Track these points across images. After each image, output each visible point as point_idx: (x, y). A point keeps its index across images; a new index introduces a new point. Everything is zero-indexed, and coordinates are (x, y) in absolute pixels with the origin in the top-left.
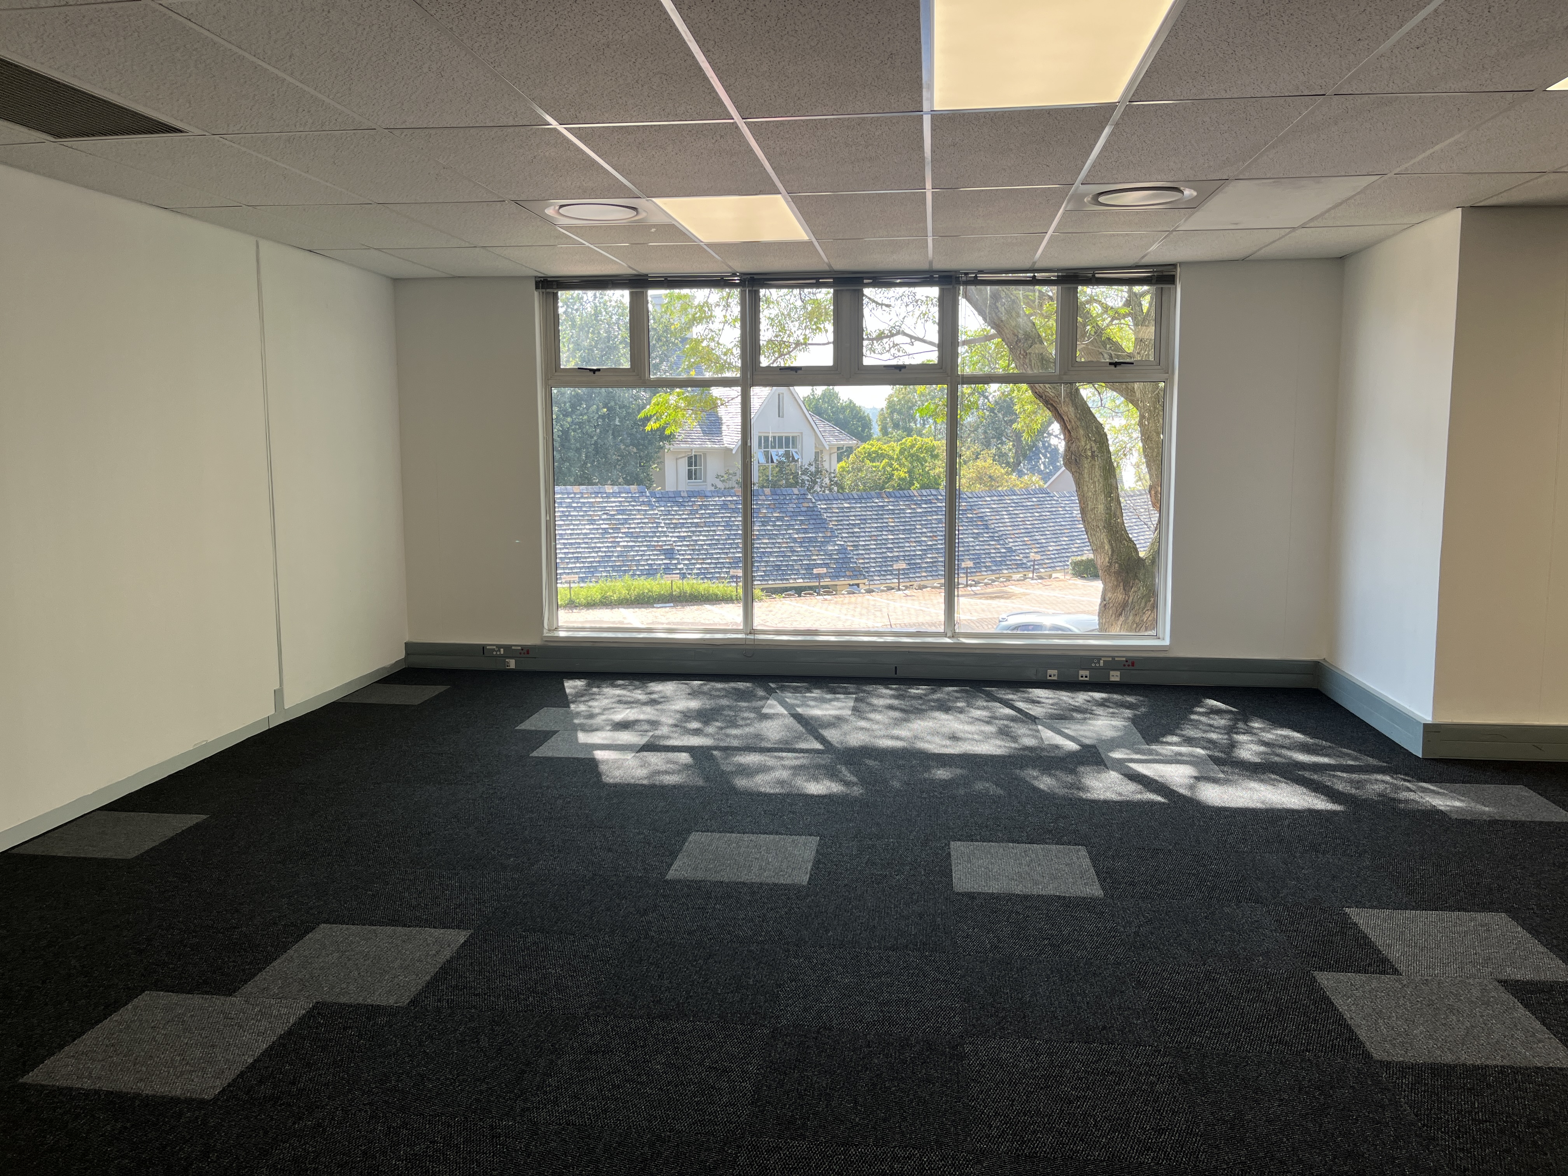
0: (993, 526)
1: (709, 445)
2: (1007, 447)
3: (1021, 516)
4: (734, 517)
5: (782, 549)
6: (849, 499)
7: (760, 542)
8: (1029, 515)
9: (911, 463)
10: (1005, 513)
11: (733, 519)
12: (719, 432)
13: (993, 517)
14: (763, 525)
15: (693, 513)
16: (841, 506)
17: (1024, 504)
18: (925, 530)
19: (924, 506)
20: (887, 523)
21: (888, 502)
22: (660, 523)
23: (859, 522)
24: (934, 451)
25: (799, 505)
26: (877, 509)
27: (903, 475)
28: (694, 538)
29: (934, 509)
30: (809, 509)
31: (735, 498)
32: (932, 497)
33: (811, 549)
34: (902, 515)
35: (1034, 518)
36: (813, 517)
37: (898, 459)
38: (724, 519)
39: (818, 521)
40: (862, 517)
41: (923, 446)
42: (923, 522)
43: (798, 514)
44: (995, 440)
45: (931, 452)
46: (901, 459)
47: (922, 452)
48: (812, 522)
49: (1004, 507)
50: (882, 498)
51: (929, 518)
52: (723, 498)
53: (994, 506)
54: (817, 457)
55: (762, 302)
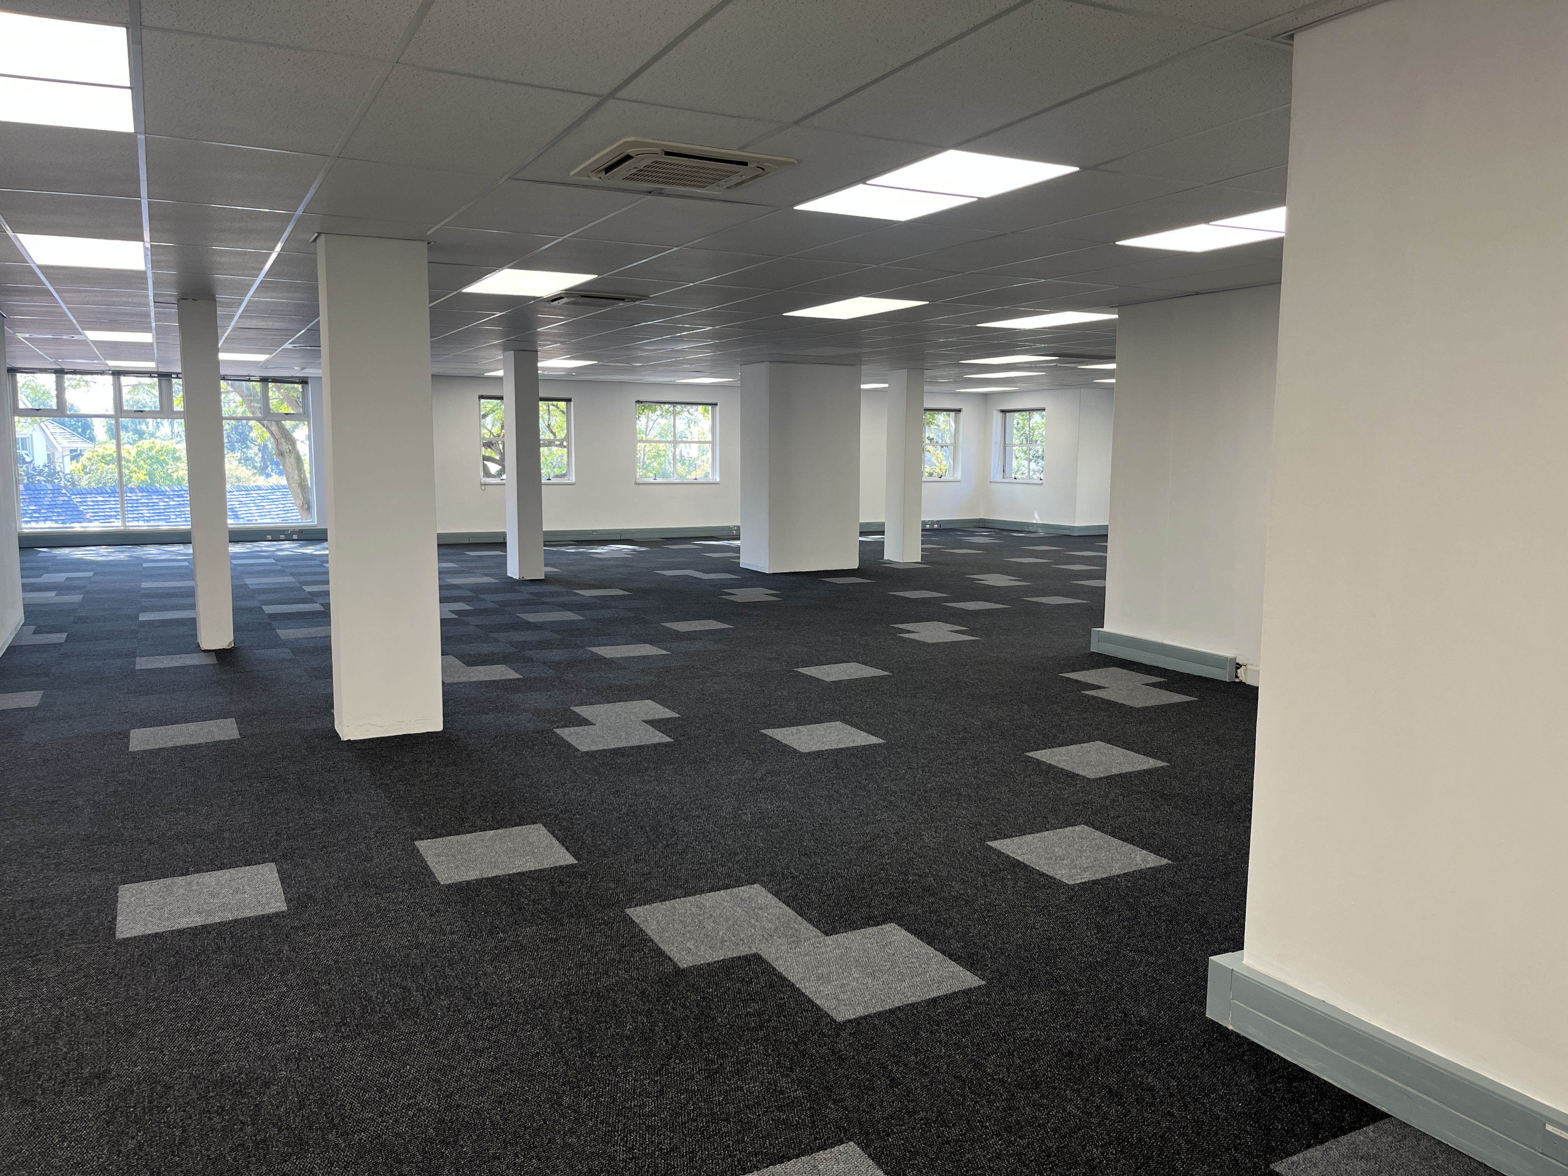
0: (242, 516)
2: (253, 451)
6: (102, 493)
8: (275, 506)
9: (151, 465)
10: (253, 505)
16: (95, 499)
17: (270, 497)
18: (179, 520)
19: (176, 499)
20: (142, 514)
23: (115, 514)
24: (175, 453)
25: (55, 499)
26: (131, 502)
27: (143, 477)
32: (183, 492)
34: (156, 507)
36: (69, 509)
37: (135, 461)
39: (75, 513)
41: (162, 448)
42: (177, 513)
43: (54, 506)
44: (240, 444)
45: (170, 453)
46: (139, 462)
47: (162, 455)
50: (136, 492)
51: (183, 509)
53: (241, 499)
54: (50, 458)
55: (123, 384)
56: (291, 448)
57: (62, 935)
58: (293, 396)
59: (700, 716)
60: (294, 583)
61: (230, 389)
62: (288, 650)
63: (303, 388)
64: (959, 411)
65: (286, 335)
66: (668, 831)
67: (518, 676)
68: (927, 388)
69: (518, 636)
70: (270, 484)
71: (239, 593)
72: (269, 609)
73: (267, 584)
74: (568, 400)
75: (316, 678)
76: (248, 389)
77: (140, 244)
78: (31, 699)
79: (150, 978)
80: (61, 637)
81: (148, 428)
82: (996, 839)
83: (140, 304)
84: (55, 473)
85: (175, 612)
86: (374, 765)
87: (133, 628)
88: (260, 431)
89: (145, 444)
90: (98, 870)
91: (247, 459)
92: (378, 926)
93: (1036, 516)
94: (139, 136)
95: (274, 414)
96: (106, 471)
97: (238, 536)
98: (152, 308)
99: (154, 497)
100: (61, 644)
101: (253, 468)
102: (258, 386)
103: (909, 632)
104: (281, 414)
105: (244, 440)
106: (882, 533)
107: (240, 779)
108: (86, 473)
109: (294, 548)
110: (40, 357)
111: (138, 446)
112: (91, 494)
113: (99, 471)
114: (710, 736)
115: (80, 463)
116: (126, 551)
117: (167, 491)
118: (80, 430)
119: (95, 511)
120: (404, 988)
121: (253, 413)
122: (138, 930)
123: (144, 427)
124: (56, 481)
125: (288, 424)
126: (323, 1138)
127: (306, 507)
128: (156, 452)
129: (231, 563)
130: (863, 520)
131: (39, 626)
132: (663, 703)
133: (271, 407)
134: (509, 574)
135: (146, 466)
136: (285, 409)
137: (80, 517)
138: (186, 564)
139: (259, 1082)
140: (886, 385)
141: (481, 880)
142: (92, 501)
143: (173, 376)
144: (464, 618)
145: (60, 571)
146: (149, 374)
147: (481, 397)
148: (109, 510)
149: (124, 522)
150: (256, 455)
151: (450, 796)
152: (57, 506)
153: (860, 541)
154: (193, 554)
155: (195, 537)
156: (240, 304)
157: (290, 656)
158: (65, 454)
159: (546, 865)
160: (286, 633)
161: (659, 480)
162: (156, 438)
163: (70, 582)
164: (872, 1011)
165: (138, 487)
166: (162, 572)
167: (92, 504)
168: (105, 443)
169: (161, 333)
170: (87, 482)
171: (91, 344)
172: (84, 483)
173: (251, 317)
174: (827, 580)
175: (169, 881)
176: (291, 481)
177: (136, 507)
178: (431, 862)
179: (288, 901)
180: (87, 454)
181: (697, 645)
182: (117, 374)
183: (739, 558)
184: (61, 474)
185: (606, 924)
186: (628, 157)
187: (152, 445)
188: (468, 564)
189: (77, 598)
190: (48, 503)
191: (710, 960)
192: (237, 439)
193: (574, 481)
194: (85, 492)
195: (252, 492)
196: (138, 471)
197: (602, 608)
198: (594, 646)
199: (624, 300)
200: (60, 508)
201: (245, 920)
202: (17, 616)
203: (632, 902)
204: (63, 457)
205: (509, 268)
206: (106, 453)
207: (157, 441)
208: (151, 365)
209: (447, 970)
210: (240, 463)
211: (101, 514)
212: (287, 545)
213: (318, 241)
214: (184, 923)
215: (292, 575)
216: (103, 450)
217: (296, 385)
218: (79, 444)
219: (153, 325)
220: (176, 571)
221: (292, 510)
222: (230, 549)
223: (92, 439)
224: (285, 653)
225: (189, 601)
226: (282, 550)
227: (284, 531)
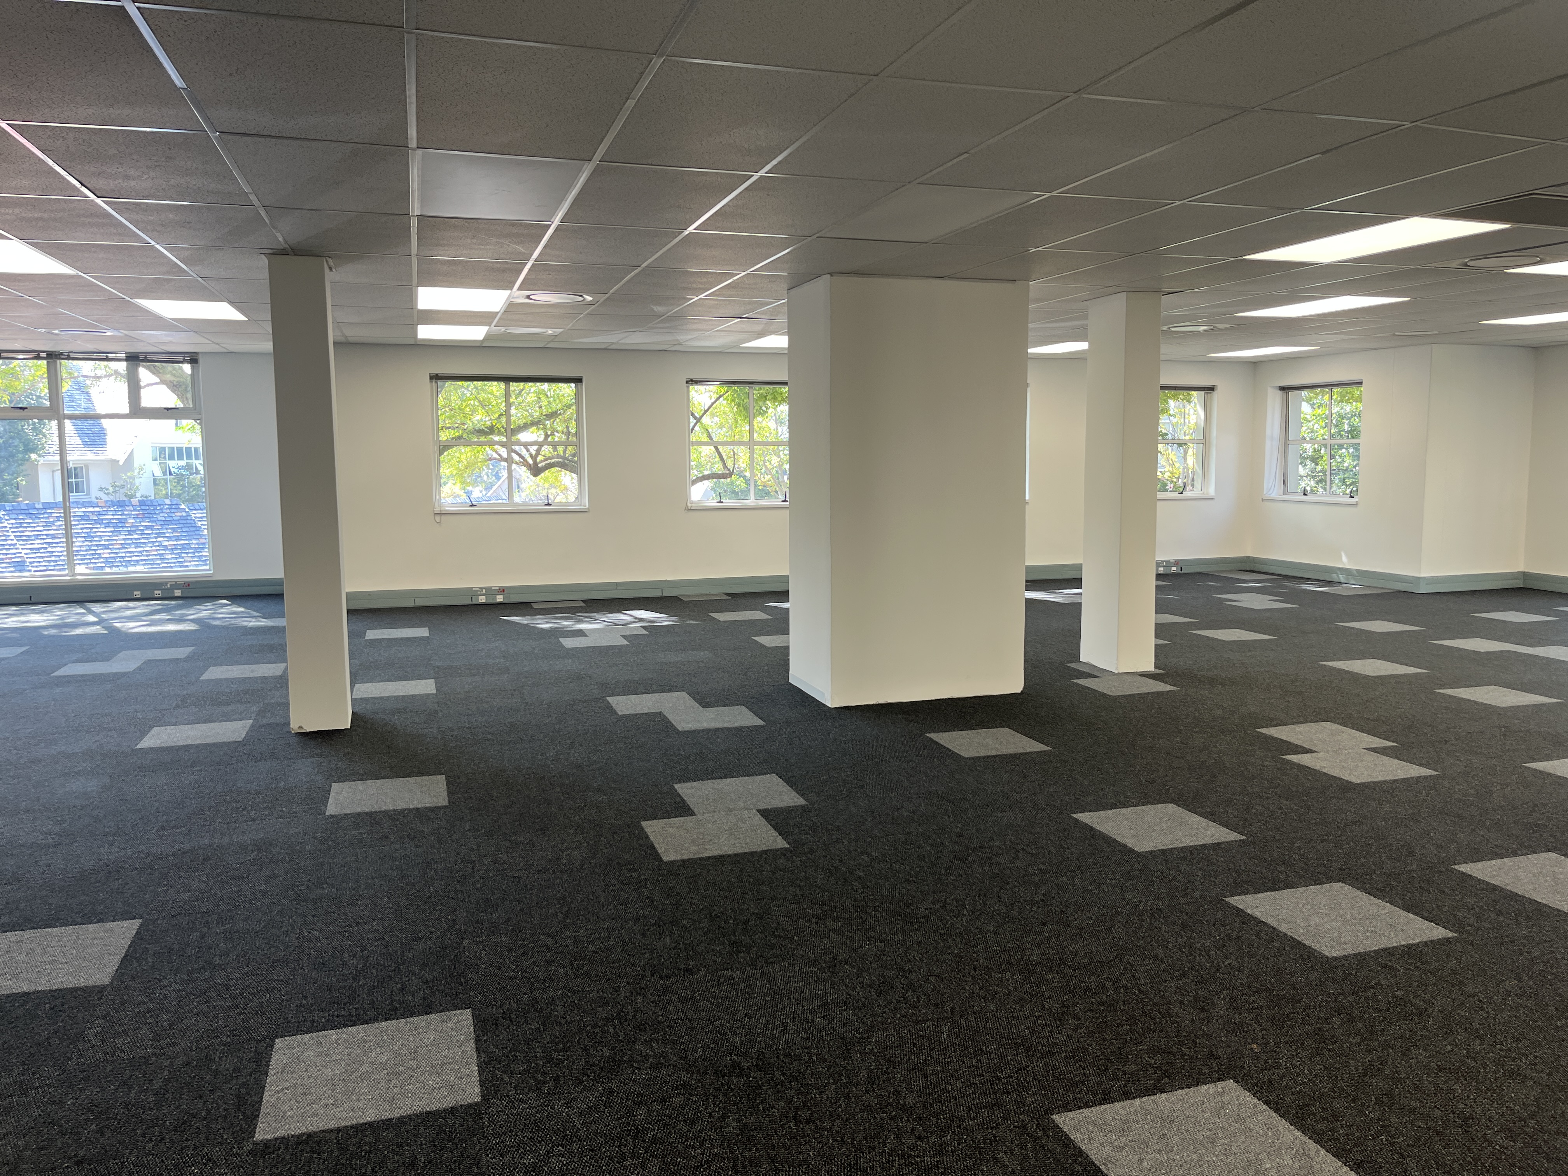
1: (90, 456)
4: (97, 528)
5: (151, 557)
7: (126, 550)
11: (94, 530)
12: (103, 444)
14: (130, 534)
15: (49, 524)
22: (9, 536)
25: (171, 515)
28: (50, 549)
30: (182, 518)
31: (97, 509)
33: (183, 555)
38: (85, 530)
48: (184, 529)
52: (83, 509)
58: (178, 381)
63: (192, 368)
64: (1212, 389)
74: (578, 380)
93: (1344, 559)
130: (1032, 561)
136: (167, 401)
147: (439, 377)
153: (1029, 601)
161: (728, 503)
193: (586, 509)
227: (162, 584)
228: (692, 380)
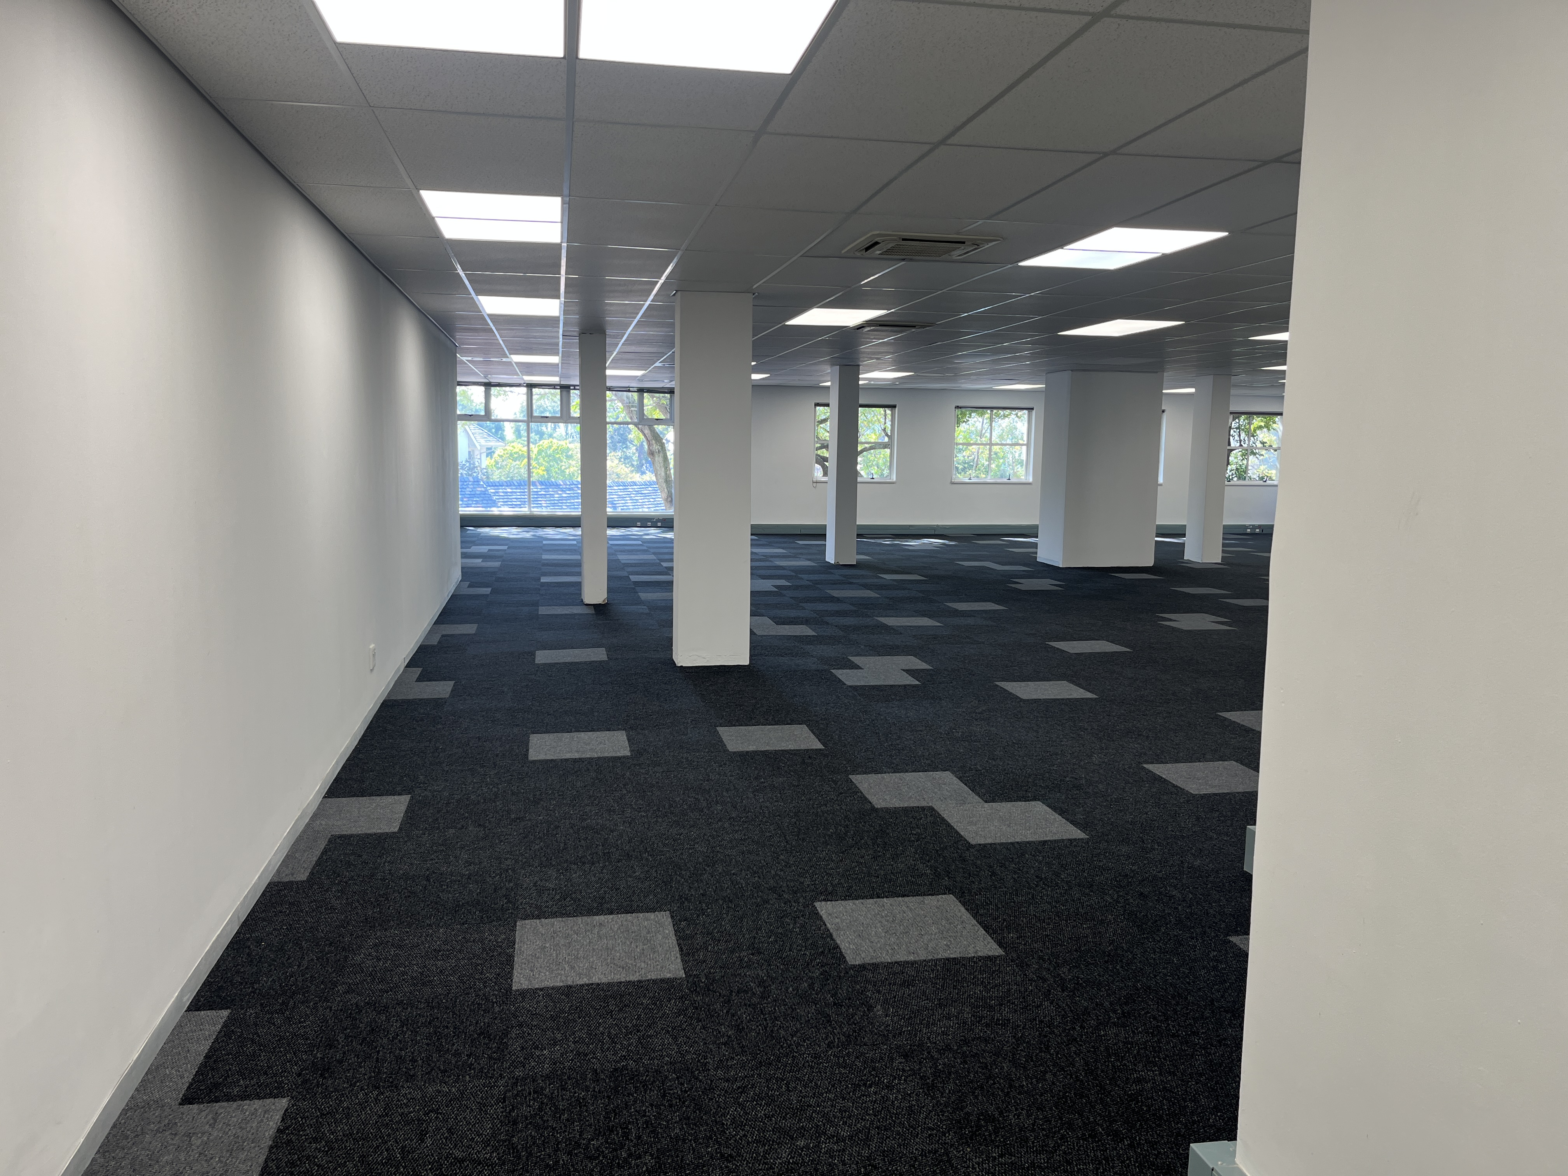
0: (619, 506)
2: (631, 451)
3: (640, 501)
6: (511, 485)
8: (646, 500)
9: (549, 462)
13: (620, 502)
16: (505, 491)
17: (643, 492)
18: (571, 508)
19: (570, 492)
20: (540, 501)
21: (540, 489)
23: (520, 503)
24: (568, 452)
25: (474, 490)
27: (541, 473)
29: (575, 495)
30: (482, 493)
32: (573, 486)
34: (552, 499)
35: (650, 503)
36: (486, 497)
39: (489, 502)
40: (522, 500)
41: (558, 447)
42: (568, 504)
43: (473, 496)
44: (621, 444)
45: (566, 452)
47: (558, 453)
48: (484, 502)
49: (628, 494)
51: (572, 501)
53: (620, 493)
54: (471, 455)
55: (534, 393)
56: (660, 449)
57: (497, 755)
58: (663, 404)
59: (950, 669)
60: (655, 560)
61: (614, 397)
62: (645, 607)
63: (671, 397)
65: (656, 357)
66: (895, 737)
67: (814, 634)
68: (1233, 391)
69: (821, 607)
70: (644, 480)
71: (613, 565)
72: (634, 578)
73: (634, 560)
74: (893, 407)
75: (664, 627)
76: (628, 397)
77: (558, 301)
78: (470, 629)
79: (548, 779)
80: (487, 591)
81: (547, 429)
82: (1152, 763)
83: (553, 337)
84: (474, 467)
85: (566, 577)
86: (696, 682)
87: (537, 587)
88: (637, 433)
89: (545, 443)
90: (517, 725)
91: (626, 458)
92: (686, 768)
94: (563, 244)
95: (648, 419)
96: (514, 466)
97: (616, 522)
98: (561, 339)
99: (551, 490)
100: (487, 595)
101: (630, 466)
102: (635, 395)
103: (1171, 620)
104: (652, 419)
105: (624, 440)
106: (1184, 535)
107: (606, 684)
108: (498, 468)
109: (658, 533)
110: (476, 374)
111: (539, 446)
112: (502, 486)
113: (508, 467)
114: (951, 683)
115: (493, 459)
116: (530, 531)
117: (561, 485)
118: (494, 430)
119: (505, 500)
120: (696, 799)
121: (631, 418)
122: (542, 757)
123: (544, 428)
124: (475, 474)
125: (659, 428)
126: (640, 855)
127: (669, 500)
128: (553, 451)
129: (608, 543)
130: (1160, 522)
131: (472, 582)
132: (922, 659)
133: (646, 413)
134: (827, 560)
135: (544, 463)
136: (658, 415)
137: (494, 504)
138: (575, 542)
139: (608, 829)
140: (1192, 390)
141: (756, 752)
142: (503, 492)
143: (571, 388)
144: (782, 592)
145: (484, 545)
146: (553, 386)
147: (817, 405)
148: (515, 500)
149: (530, 507)
150: (634, 454)
151: (746, 704)
152: (476, 496)
153: (1156, 541)
154: (582, 535)
155: (583, 522)
156: (623, 336)
157: (647, 611)
158: (482, 451)
159: (803, 747)
160: (643, 596)
161: (973, 480)
162: (553, 438)
163: (491, 553)
164: (998, 841)
165: (538, 481)
166: (557, 548)
167: (503, 494)
168: (513, 442)
169: (565, 357)
170: (498, 476)
171: (514, 365)
172: (496, 477)
173: (630, 344)
174: (1116, 575)
175: (560, 735)
176: (659, 477)
177: (536, 498)
178: (725, 738)
179: (631, 751)
180: (499, 452)
181: (970, 621)
182: (531, 386)
183: (1036, 553)
184: (479, 468)
185: (834, 781)
186: (877, 243)
187: (550, 444)
188: (795, 551)
189: (497, 564)
190: (469, 493)
191: (897, 806)
192: (619, 439)
193: (895, 480)
194: (498, 484)
195: (629, 487)
196: (538, 467)
197: (898, 589)
198: (882, 616)
199: (915, 327)
200: (478, 497)
201: (605, 758)
202: (457, 575)
203: (854, 772)
204: (481, 454)
205: (818, 308)
206: (515, 450)
207: (555, 441)
208: (555, 379)
209: (724, 793)
210: (620, 461)
211: (509, 503)
212: (653, 531)
213: (676, 295)
214: (568, 756)
215: (654, 553)
216: (512, 448)
217: (666, 395)
218: (493, 443)
219: (561, 350)
220: (567, 548)
221: (660, 504)
222: (607, 532)
223: (503, 438)
224: (643, 609)
225: (577, 570)
226: (648, 534)
227: (651, 519)
228: (958, 407)
